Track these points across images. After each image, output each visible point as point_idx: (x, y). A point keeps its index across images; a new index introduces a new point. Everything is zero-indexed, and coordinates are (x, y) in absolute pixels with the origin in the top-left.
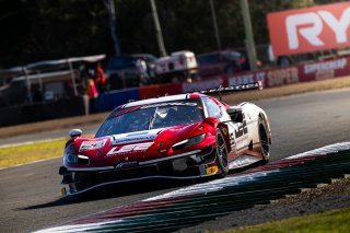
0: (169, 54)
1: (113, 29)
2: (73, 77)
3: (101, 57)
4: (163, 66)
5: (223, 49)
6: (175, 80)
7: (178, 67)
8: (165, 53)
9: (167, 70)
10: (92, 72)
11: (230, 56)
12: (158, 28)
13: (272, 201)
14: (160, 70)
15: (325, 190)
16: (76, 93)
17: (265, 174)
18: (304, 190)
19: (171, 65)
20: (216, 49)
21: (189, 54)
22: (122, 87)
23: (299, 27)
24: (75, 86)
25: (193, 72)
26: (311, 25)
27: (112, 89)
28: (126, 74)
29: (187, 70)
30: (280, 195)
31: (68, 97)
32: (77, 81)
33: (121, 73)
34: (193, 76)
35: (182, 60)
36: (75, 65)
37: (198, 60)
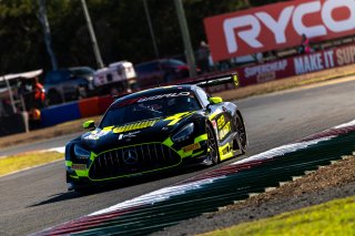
0: (107, 65)
1: (48, 43)
2: (11, 94)
3: (39, 72)
4: (101, 77)
5: (161, 57)
6: (115, 91)
7: (117, 78)
8: (102, 65)
9: (106, 81)
10: (30, 88)
11: (169, 63)
12: (94, 39)
13: (220, 208)
14: (98, 81)
15: (273, 194)
16: (15, 110)
17: (211, 181)
18: (252, 195)
19: (109, 77)
20: (154, 57)
21: (127, 65)
22: (61, 102)
23: (237, 30)
24: (13, 103)
25: (132, 82)
26: (249, 27)
27: (50, 104)
28: (65, 88)
29: (127, 81)
30: (228, 202)
31: (7, 115)
32: (15, 99)
33: (60, 88)
34: (132, 87)
35: (121, 71)
36: (12, 82)
37: (136, 70)
